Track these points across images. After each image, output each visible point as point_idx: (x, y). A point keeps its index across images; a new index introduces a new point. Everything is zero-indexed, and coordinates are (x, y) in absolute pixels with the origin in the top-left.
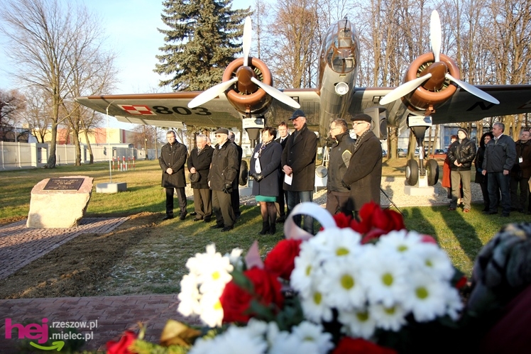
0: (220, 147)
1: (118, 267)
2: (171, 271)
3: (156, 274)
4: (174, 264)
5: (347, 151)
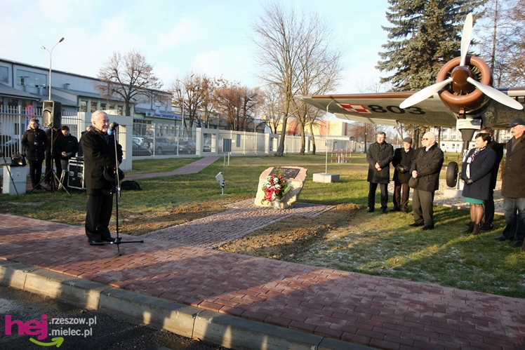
0: (427, 150)
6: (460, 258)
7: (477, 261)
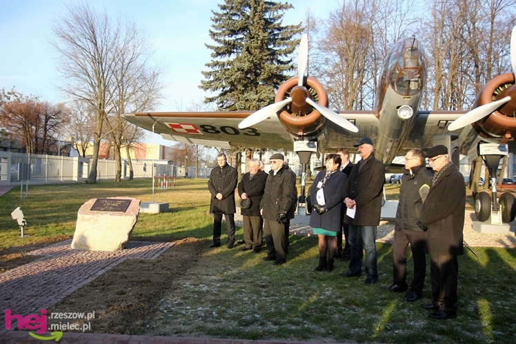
1: (166, 300)
2: (223, 308)
3: (207, 311)
4: (225, 301)
5: (425, 185)
6: (337, 298)
7: (356, 300)
